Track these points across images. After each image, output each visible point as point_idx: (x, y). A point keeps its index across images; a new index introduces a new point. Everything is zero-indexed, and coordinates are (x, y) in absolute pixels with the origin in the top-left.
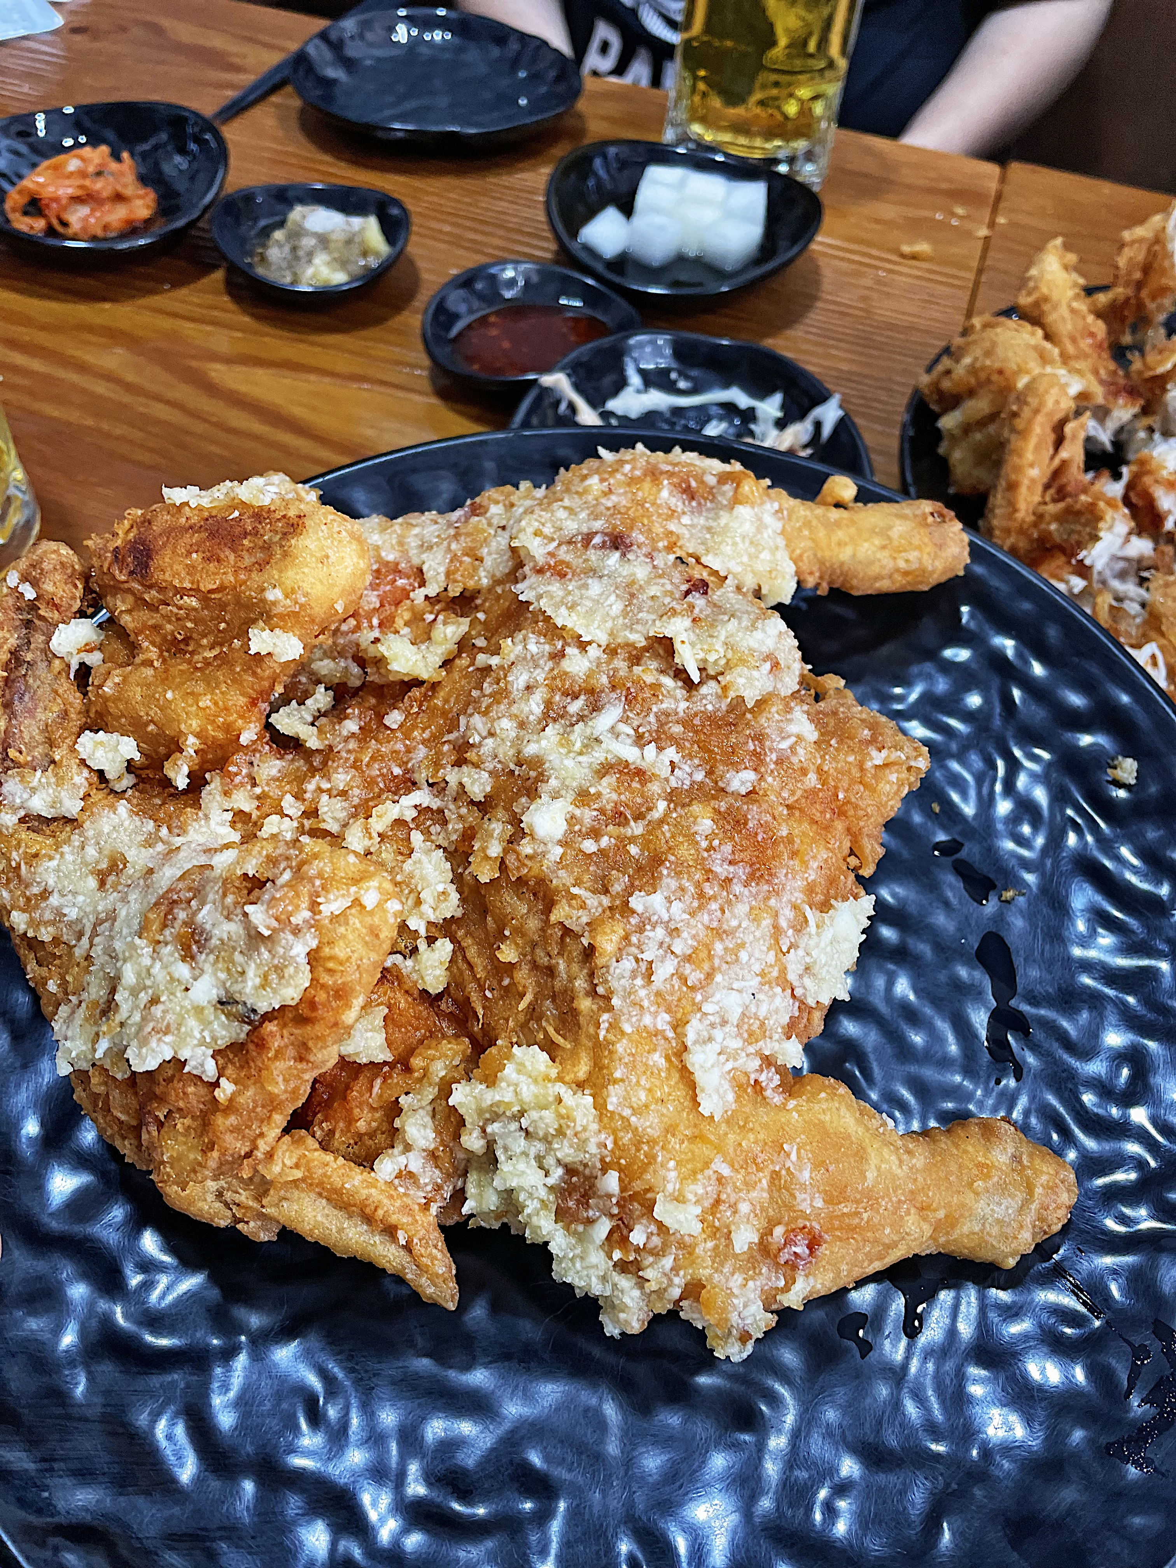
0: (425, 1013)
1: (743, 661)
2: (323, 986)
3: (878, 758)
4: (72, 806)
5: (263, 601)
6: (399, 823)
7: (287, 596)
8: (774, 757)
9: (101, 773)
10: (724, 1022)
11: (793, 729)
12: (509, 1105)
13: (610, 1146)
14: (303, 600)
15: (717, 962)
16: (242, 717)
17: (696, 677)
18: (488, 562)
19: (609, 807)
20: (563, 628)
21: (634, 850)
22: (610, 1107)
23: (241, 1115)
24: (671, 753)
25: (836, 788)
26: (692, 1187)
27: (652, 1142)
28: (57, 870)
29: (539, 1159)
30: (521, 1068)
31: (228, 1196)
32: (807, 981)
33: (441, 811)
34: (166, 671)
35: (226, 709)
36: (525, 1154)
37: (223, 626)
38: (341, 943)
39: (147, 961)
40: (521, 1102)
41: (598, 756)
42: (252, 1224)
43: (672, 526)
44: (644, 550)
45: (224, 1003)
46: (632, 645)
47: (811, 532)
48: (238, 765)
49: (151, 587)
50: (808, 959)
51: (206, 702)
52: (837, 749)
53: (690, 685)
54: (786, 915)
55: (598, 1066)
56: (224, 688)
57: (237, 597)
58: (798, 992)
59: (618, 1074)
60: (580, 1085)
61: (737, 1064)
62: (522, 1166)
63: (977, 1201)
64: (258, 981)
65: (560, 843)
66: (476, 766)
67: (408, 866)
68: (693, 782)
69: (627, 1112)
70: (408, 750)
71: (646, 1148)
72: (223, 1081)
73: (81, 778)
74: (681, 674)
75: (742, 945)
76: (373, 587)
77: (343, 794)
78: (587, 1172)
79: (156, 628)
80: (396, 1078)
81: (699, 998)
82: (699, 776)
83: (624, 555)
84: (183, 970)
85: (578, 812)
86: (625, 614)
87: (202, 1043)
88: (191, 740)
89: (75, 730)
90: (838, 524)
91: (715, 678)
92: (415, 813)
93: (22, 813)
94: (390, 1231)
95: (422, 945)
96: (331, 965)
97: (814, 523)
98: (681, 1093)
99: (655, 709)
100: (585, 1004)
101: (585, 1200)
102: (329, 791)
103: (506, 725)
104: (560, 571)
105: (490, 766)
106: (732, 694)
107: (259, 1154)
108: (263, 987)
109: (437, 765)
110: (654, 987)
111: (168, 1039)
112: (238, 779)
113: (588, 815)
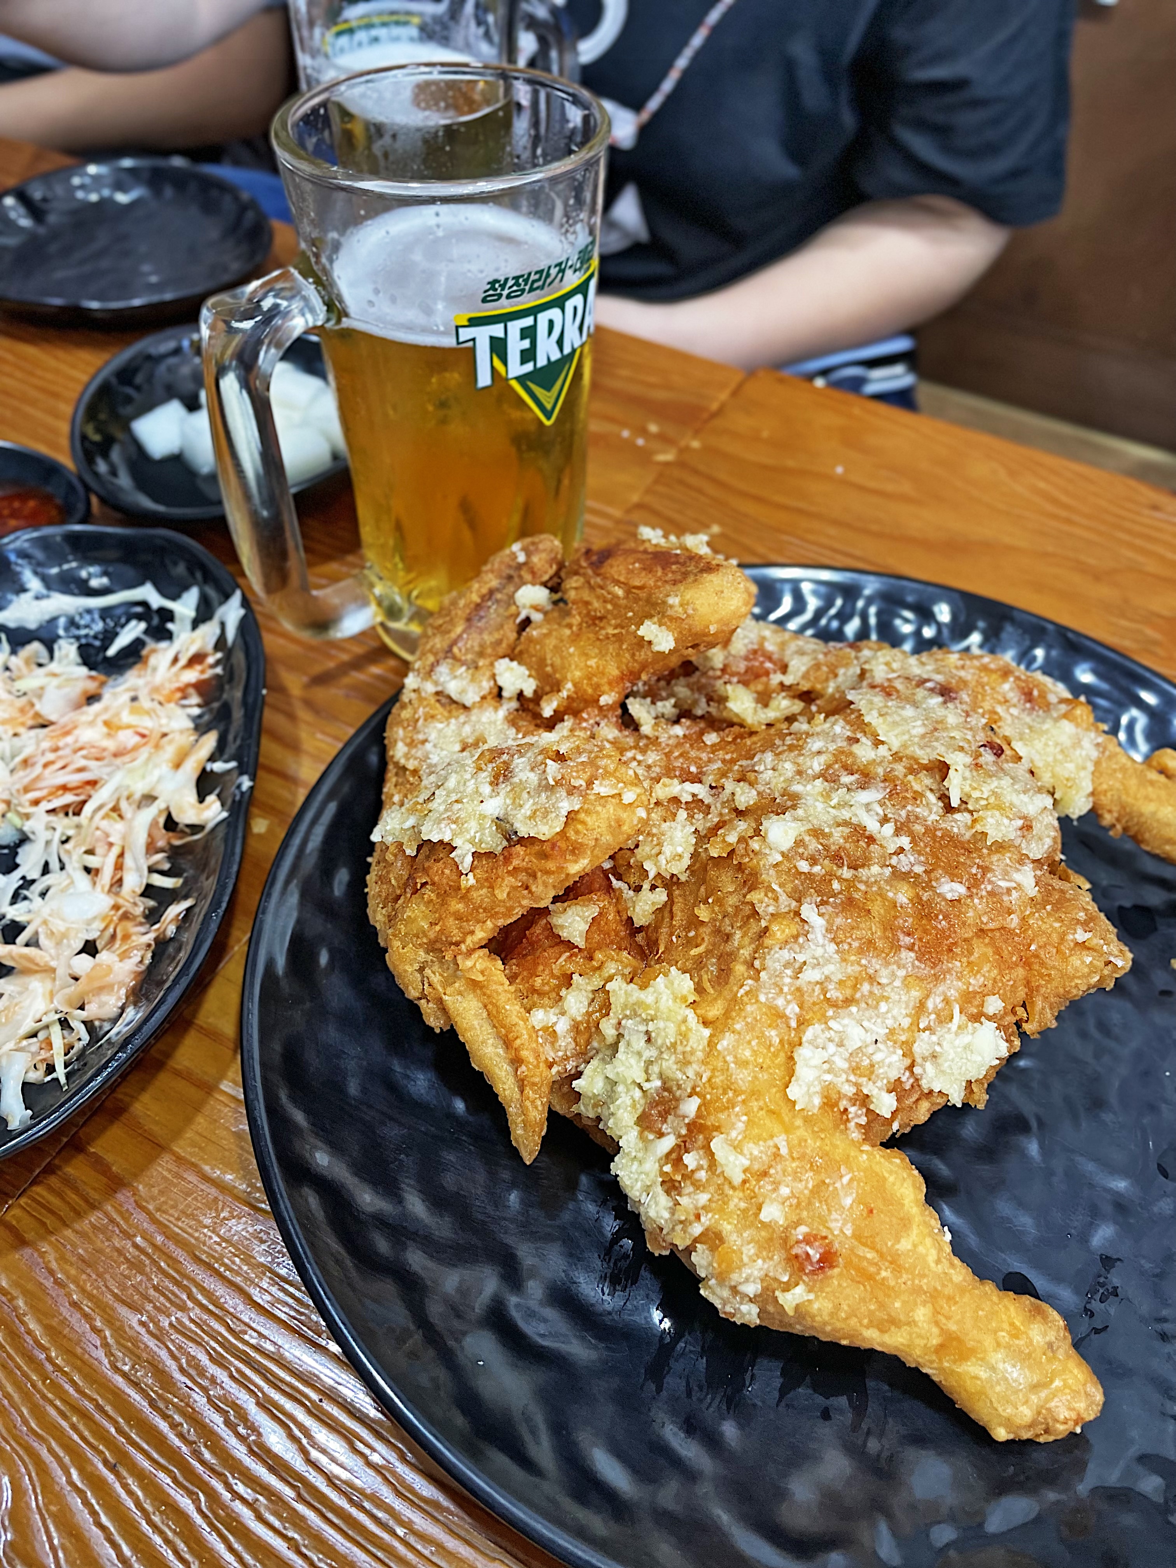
0: (622, 934)
1: (999, 807)
2: (568, 839)
3: (1081, 936)
4: (471, 697)
5: (664, 602)
6: (675, 800)
7: (681, 605)
8: (989, 888)
9: (500, 689)
10: (841, 1045)
11: (1017, 876)
12: (648, 1007)
13: (704, 1079)
14: (690, 612)
15: (858, 995)
16: (610, 683)
17: (955, 803)
18: (840, 679)
19: (833, 848)
20: (869, 724)
21: (836, 886)
22: (719, 1047)
23: (467, 906)
24: (905, 841)
25: (1032, 941)
26: (751, 1145)
27: (737, 1093)
28: (440, 731)
29: (649, 1063)
30: (670, 985)
31: (428, 972)
32: (928, 1066)
33: (709, 807)
34: (578, 635)
35: (603, 673)
36: (639, 1054)
37: (630, 614)
38: (594, 816)
39: (468, 776)
40: (657, 1010)
41: (845, 814)
42: (431, 1005)
43: (999, 709)
44: (965, 707)
45: (499, 821)
46: (916, 760)
47: (1124, 778)
48: (589, 716)
49: (598, 575)
50: (938, 1048)
51: (592, 662)
52: (1049, 914)
53: (949, 809)
54: (934, 1002)
55: (727, 1014)
56: (608, 658)
57: (650, 595)
58: (917, 1070)
59: (738, 1027)
60: (706, 1023)
61: (835, 1080)
62: (633, 1061)
63: (995, 1351)
64: (529, 813)
65: (783, 854)
66: (751, 784)
67: (665, 826)
68: (911, 871)
69: (729, 1058)
70: (710, 761)
71: (731, 1094)
72: (471, 875)
73: (486, 685)
74: (944, 798)
75: (887, 999)
76: (746, 658)
77: (649, 767)
78: (678, 1093)
79: (587, 603)
80: (579, 959)
81: (830, 1013)
82: (919, 869)
83: (945, 702)
84: (486, 789)
85: (807, 838)
86: (923, 736)
87: (471, 842)
88: (569, 685)
89: (501, 653)
90: (1152, 783)
91: (971, 812)
92: (690, 799)
93: (439, 689)
94: (516, 1062)
95: (646, 886)
96: (579, 827)
97: (1130, 771)
98: (778, 1073)
99: (909, 808)
100: (740, 969)
101: (664, 1116)
102: (639, 762)
103: (788, 767)
104: (888, 691)
105: (761, 788)
106: (979, 828)
107: (463, 947)
108: (530, 818)
109: (724, 774)
110: (798, 983)
111: (454, 826)
112: (584, 725)
113: (813, 845)
